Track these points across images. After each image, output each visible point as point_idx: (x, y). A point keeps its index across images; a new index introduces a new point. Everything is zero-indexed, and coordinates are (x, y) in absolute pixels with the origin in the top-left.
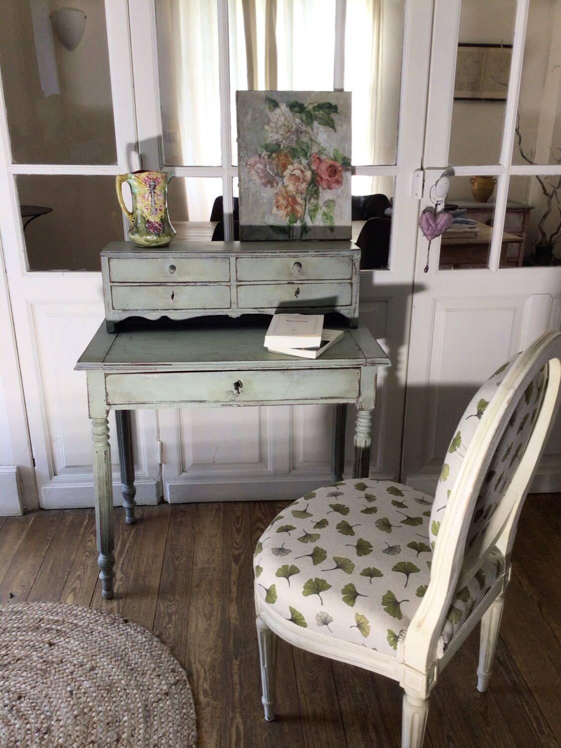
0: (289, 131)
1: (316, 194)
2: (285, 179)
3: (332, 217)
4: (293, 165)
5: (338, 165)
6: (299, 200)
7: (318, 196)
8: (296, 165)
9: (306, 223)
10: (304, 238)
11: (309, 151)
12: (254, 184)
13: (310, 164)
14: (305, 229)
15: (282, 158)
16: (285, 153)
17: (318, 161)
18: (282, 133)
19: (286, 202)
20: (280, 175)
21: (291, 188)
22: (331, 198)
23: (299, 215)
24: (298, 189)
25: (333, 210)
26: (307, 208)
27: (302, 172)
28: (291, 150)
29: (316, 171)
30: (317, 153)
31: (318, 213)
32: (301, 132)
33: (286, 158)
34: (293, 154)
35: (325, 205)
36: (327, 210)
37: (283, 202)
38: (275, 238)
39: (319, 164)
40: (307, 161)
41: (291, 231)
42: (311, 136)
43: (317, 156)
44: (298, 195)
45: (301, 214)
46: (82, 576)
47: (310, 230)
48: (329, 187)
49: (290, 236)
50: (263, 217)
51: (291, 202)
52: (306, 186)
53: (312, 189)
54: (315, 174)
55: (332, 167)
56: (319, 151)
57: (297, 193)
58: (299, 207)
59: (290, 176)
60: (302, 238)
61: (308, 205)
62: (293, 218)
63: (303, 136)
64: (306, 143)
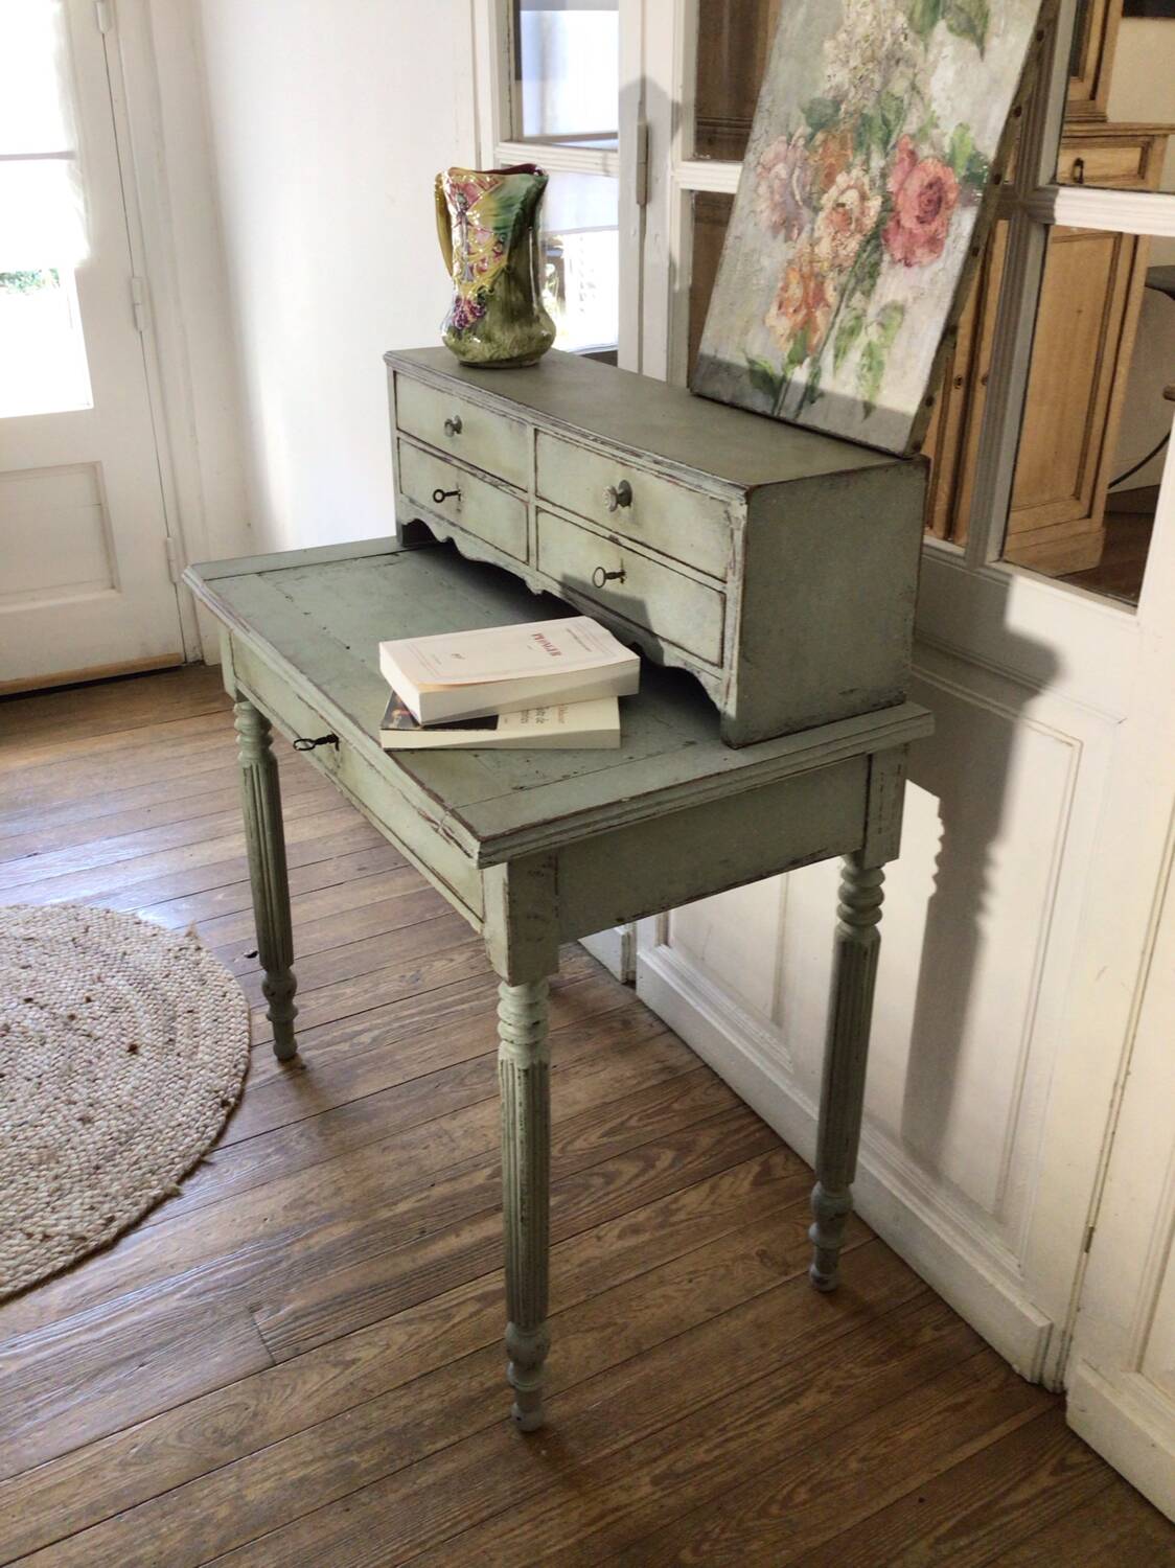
0: (873, 59)
1: (866, 274)
2: (820, 219)
3: (881, 364)
4: (849, 172)
5: (953, 180)
6: (831, 295)
7: (873, 286)
8: (856, 173)
9: (820, 367)
10: (801, 420)
11: (898, 128)
12: (758, 225)
13: (887, 171)
14: (811, 394)
15: (834, 146)
16: (845, 132)
17: (907, 163)
18: (856, 63)
19: (802, 290)
20: (815, 203)
21: (825, 248)
22: (899, 298)
23: (815, 341)
24: (836, 255)
25: (893, 338)
26: (838, 320)
27: (863, 197)
28: (859, 122)
29: (894, 199)
30: (913, 137)
31: (857, 343)
32: (898, 62)
33: (842, 149)
34: (860, 135)
35: (880, 318)
36: (880, 337)
37: (796, 291)
38: (748, 403)
39: (908, 175)
40: (882, 163)
41: (783, 390)
42: (915, 75)
43: (911, 147)
44: (831, 275)
45: (820, 339)
47: (822, 399)
48: (905, 260)
49: (775, 406)
50: (745, 331)
51: (811, 294)
52: (858, 248)
53: (868, 257)
54: (889, 208)
55: (935, 188)
56: (921, 130)
57: (832, 267)
58: (823, 313)
59: (834, 209)
60: (797, 416)
61: (843, 311)
62: (799, 347)
63: (897, 74)
64: (897, 99)
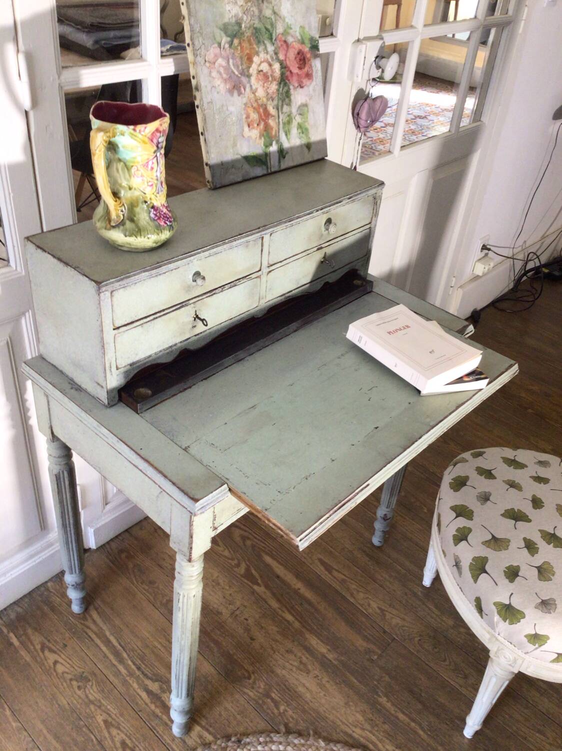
1: (285, 97)
2: (253, 79)
3: (307, 129)
4: (258, 55)
5: (306, 49)
6: (272, 111)
7: (290, 100)
8: (262, 55)
9: (281, 143)
10: (283, 167)
11: (274, 32)
12: (218, 93)
13: (276, 51)
14: (282, 153)
15: (246, 45)
16: (247, 37)
17: (285, 46)
18: (241, 4)
19: (257, 114)
20: (247, 73)
21: (261, 93)
22: (304, 101)
23: (274, 133)
24: (268, 94)
25: (307, 118)
26: (280, 120)
27: (270, 65)
28: (254, 31)
29: (284, 62)
30: (282, 34)
31: (293, 126)
33: (250, 45)
34: (257, 37)
35: (299, 112)
36: (302, 119)
37: (254, 116)
38: (252, 175)
39: (287, 51)
40: (273, 48)
41: (268, 158)
42: (273, 7)
43: (283, 39)
44: (269, 103)
45: (276, 131)
46: (110, 720)
47: (287, 153)
48: (300, 85)
49: (267, 168)
50: (234, 145)
51: (263, 114)
52: (277, 87)
53: (283, 90)
54: (283, 66)
55: (301, 54)
56: (285, 31)
57: (268, 100)
58: (272, 120)
59: (258, 74)
60: (280, 167)
61: (281, 116)
62: (268, 140)
63: (265, 7)
64: (269, 18)
